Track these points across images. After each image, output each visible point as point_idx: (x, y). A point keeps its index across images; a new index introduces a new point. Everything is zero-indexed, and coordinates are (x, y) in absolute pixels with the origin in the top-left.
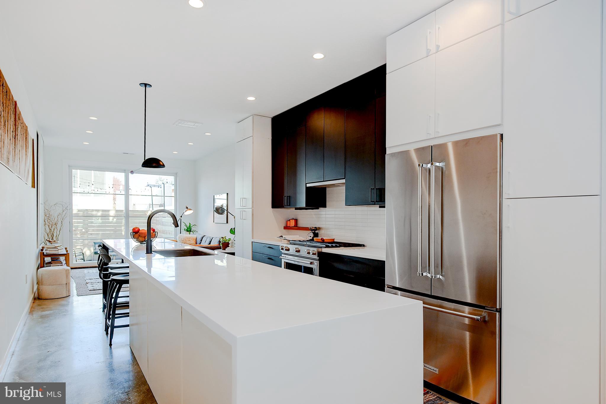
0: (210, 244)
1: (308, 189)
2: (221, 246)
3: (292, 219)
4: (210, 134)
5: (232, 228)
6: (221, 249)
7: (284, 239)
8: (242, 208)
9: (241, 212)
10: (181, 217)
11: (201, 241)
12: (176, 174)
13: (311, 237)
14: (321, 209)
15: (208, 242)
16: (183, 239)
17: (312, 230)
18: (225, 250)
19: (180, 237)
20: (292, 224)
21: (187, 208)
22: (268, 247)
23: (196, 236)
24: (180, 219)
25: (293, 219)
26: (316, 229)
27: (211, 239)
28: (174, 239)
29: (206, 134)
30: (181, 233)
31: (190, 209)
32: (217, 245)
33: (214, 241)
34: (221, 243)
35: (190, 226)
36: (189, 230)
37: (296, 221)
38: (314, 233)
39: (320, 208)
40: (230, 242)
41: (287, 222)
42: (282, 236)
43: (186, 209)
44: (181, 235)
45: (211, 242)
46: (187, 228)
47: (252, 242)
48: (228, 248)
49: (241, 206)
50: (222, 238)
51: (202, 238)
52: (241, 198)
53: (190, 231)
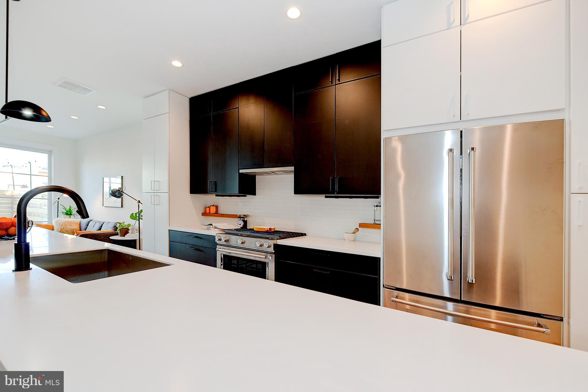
0: (100, 229)
1: (240, 175)
2: (119, 232)
3: (212, 206)
4: (104, 108)
5: (133, 213)
6: (118, 235)
7: (215, 228)
8: (153, 191)
9: (153, 196)
10: (59, 199)
11: (87, 226)
12: (51, 152)
13: (240, 224)
14: (249, 197)
15: (97, 226)
16: (61, 224)
17: (240, 217)
18: (124, 236)
19: (57, 222)
20: (213, 210)
22: (195, 237)
23: (79, 220)
24: (57, 202)
25: (214, 206)
26: (245, 216)
27: (102, 223)
28: (47, 222)
29: (99, 106)
30: (58, 217)
32: (111, 231)
33: (107, 227)
34: (118, 229)
35: (70, 210)
36: (69, 213)
37: (217, 207)
38: (244, 221)
39: (247, 196)
40: (129, 228)
41: (206, 209)
42: (211, 224)
44: (59, 220)
45: (101, 227)
46: (67, 211)
47: (169, 230)
48: (128, 234)
49: (151, 190)
50: (120, 223)
51: (89, 223)
52: (151, 181)
53: (71, 215)
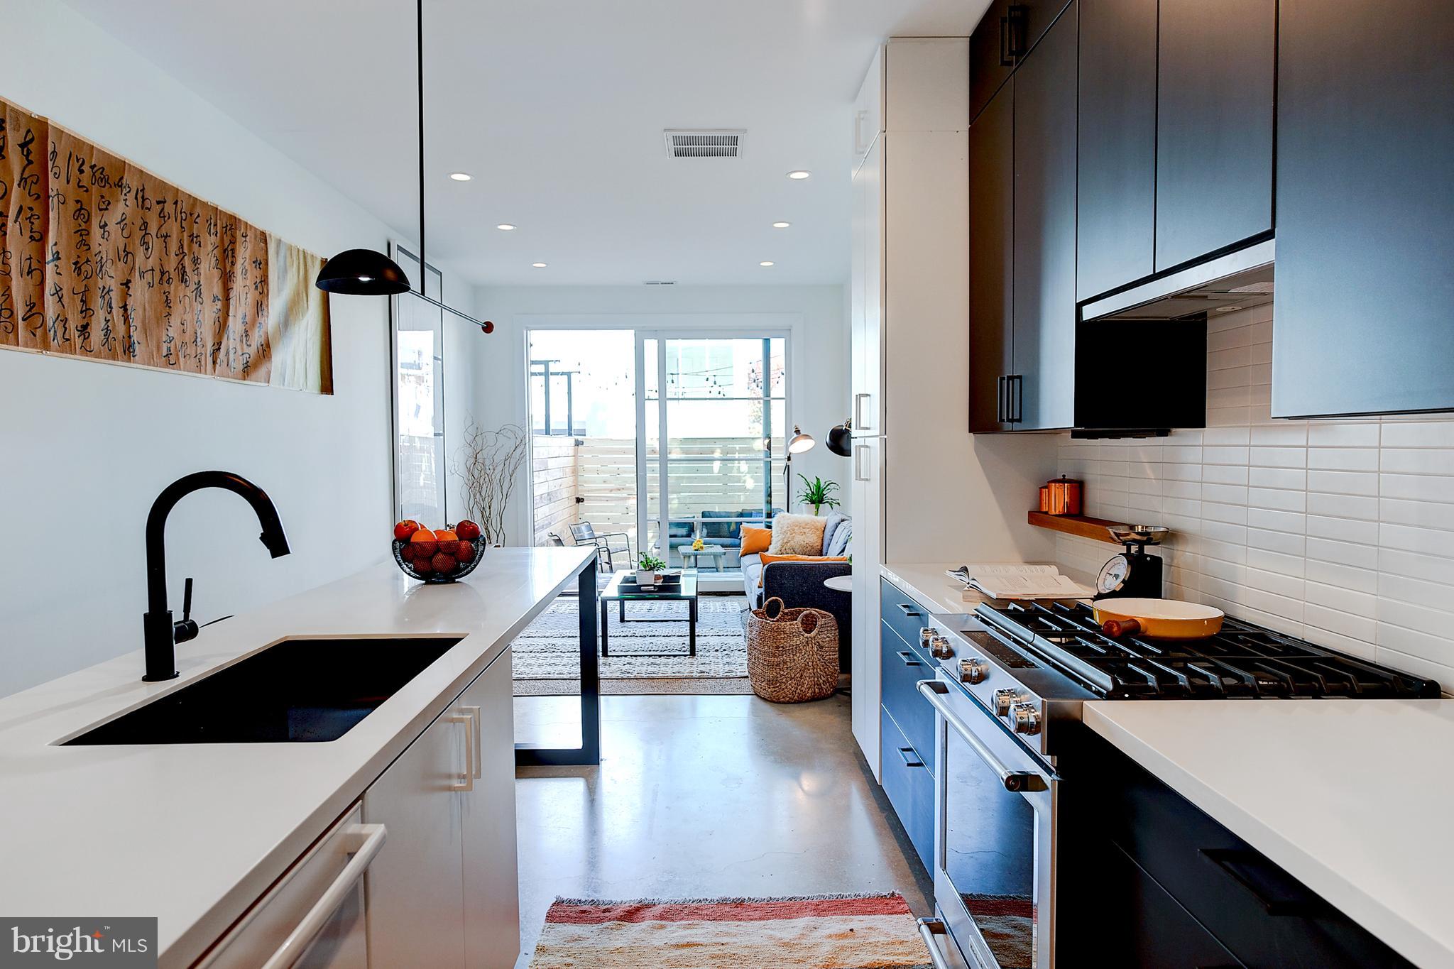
1: (1084, 329)
3: (1057, 481)
4: (805, 176)
7: (972, 586)
8: (861, 433)
10: (789, 459)
11: (831, 538)
12: (789, 331)
13: (1117, 576)
14: (1183, 436)
15: (842, 540)
17: (1126, 542)
19: (779, 522)
20: (1058, 500)
21: (798, 432)
22: (913, 615)
23: (826, 518)
25: (1063, 481)
31: (807, 436)
35: (819, 487)
36: (815, 498)
37: (1078, 488)
38: (1135, 560)
39: (1174, 430)
41: (1041, 494)
42: (965, 570)
43: (795, 435)
46: (812, 492)
47: (881, 576)
49: (859, 428)
51: (836, 528)
52: (858, 396)
53: (821, 502)
